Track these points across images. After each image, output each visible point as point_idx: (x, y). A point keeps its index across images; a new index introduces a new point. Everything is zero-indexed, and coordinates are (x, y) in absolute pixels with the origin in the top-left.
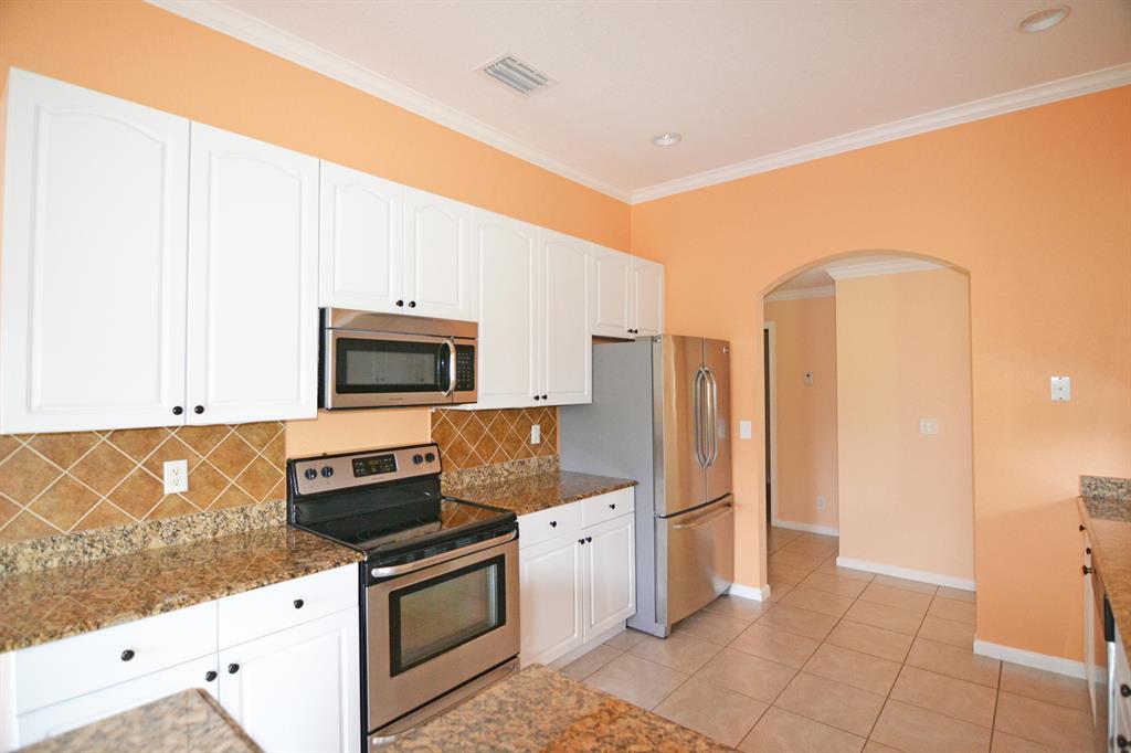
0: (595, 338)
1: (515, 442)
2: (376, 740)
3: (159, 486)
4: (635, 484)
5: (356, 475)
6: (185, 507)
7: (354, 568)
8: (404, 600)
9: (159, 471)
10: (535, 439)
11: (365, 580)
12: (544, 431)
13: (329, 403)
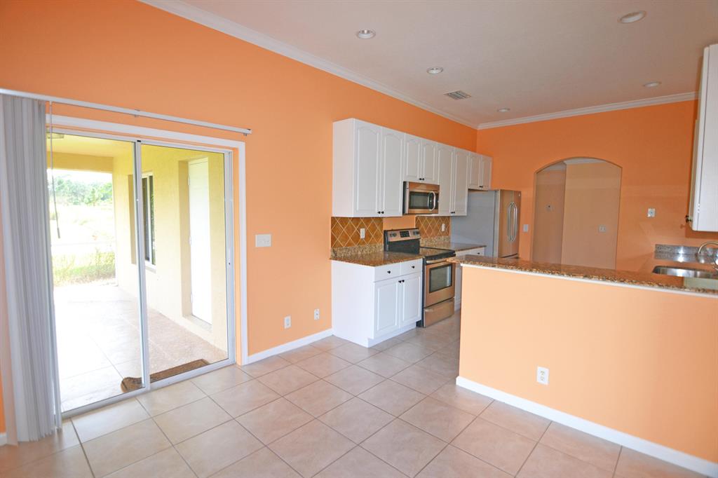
0: (469, 190)
1: (438, 230)
2: (426, 310)
3: (359, 236)
4: (485, 246)
5: (402, 237)
6: (364, 243)
7: (421, 260)
8: (432, 272)
9: (359, 231)
10: (443, 230)
11: (424, 264)
12: (446, 227)
13: (407, 212)
